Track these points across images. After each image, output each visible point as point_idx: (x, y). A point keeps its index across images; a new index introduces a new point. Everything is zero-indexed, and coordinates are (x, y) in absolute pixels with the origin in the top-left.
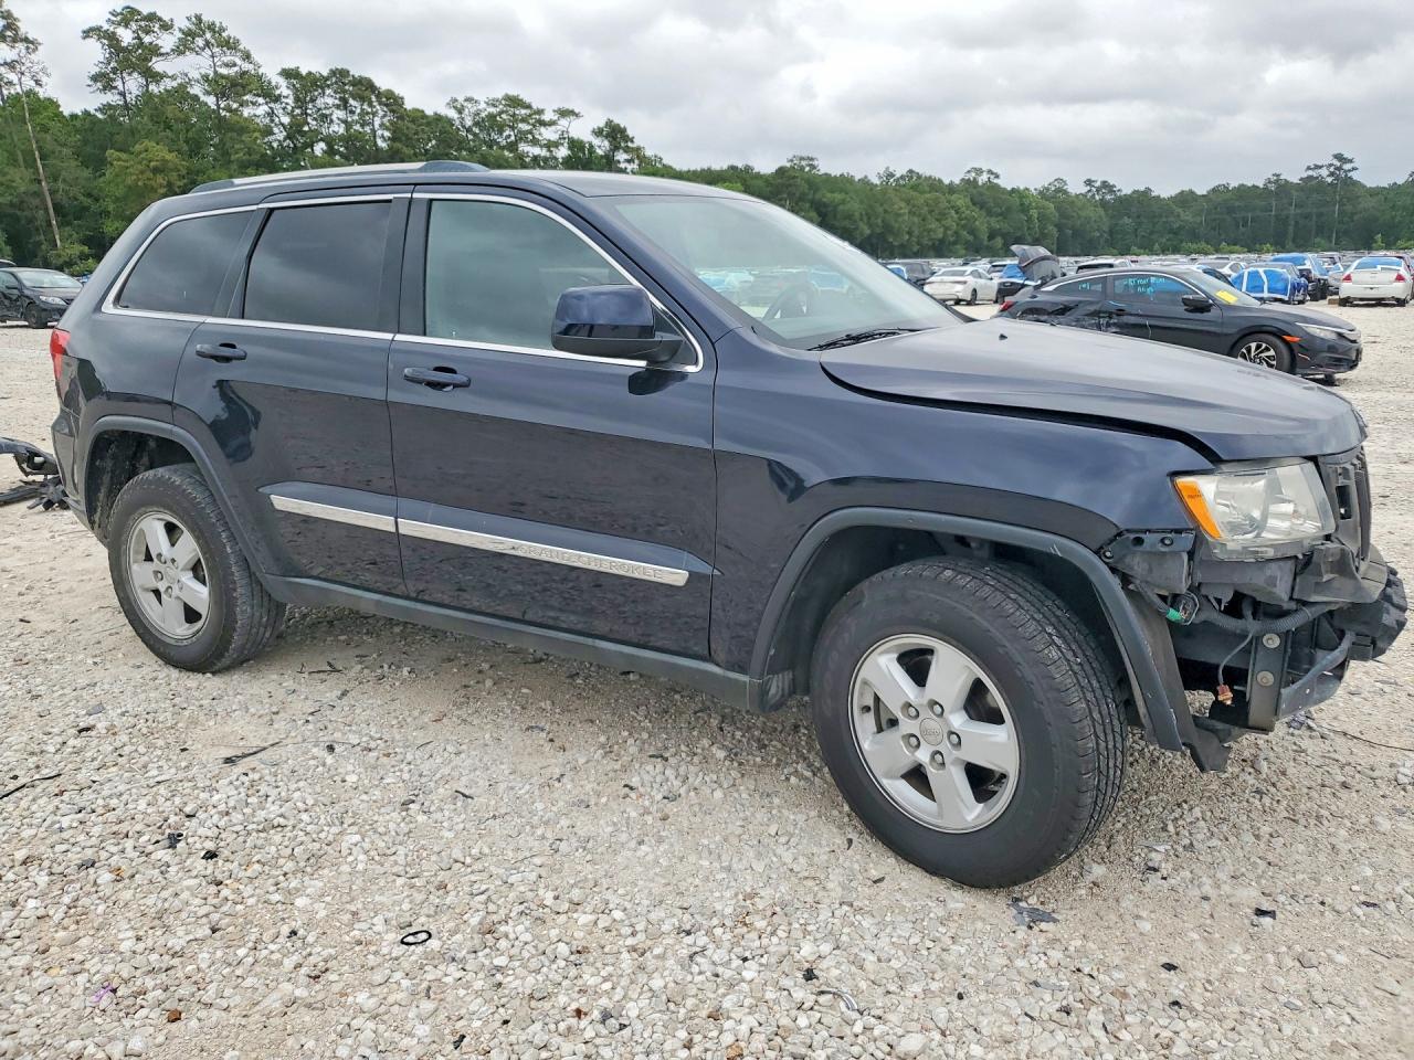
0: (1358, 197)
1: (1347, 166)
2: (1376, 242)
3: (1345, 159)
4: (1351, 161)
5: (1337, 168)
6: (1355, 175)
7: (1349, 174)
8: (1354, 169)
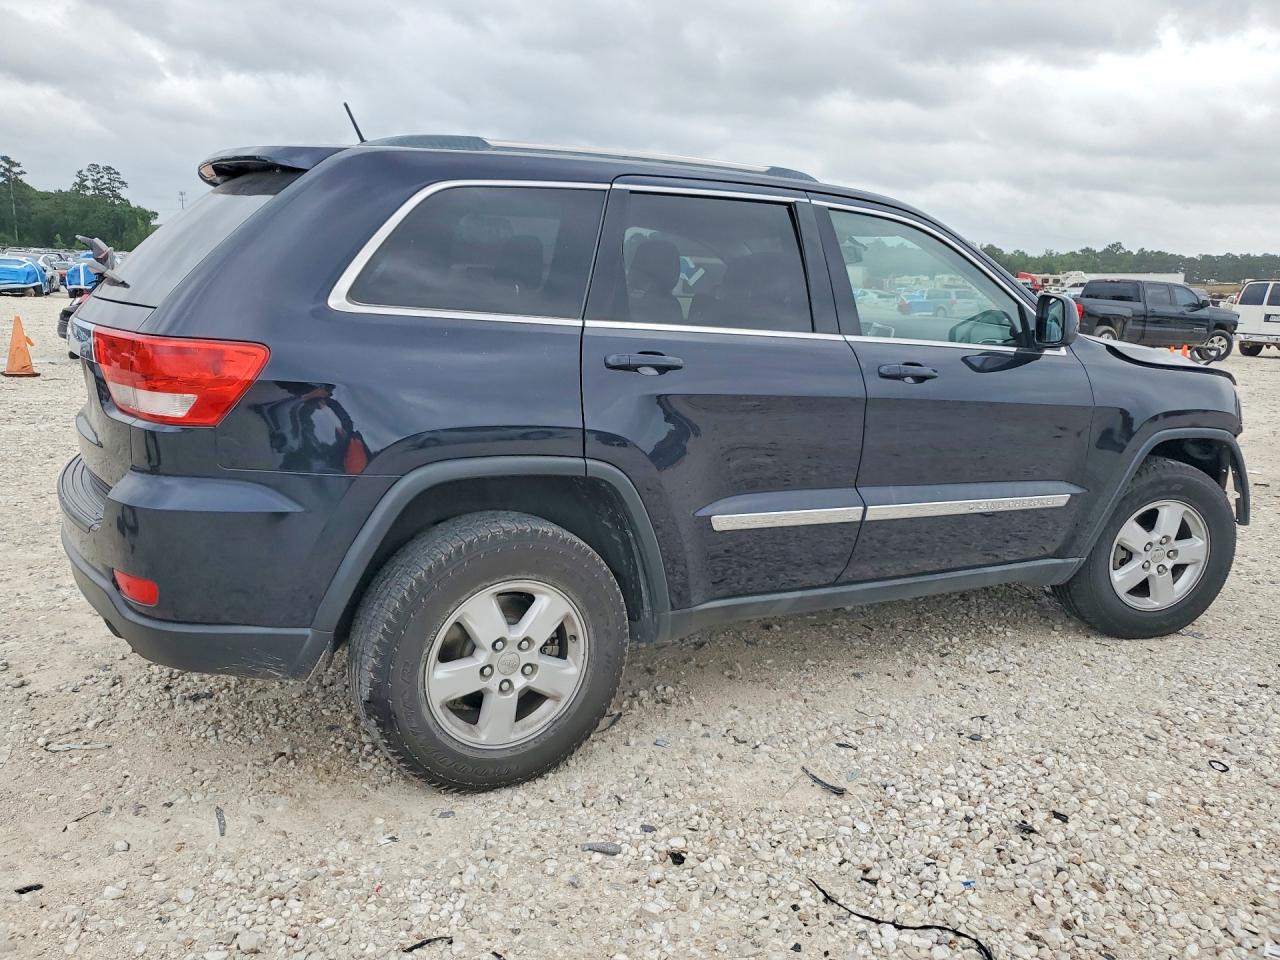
0: (31, 199)
1: (16, 169)
2: (57, 241)
3: (13, 162)
4: (18, 165)
5: (6, 170)
6: (25, 179)
7: (20, 177)
8: (22, 173)
